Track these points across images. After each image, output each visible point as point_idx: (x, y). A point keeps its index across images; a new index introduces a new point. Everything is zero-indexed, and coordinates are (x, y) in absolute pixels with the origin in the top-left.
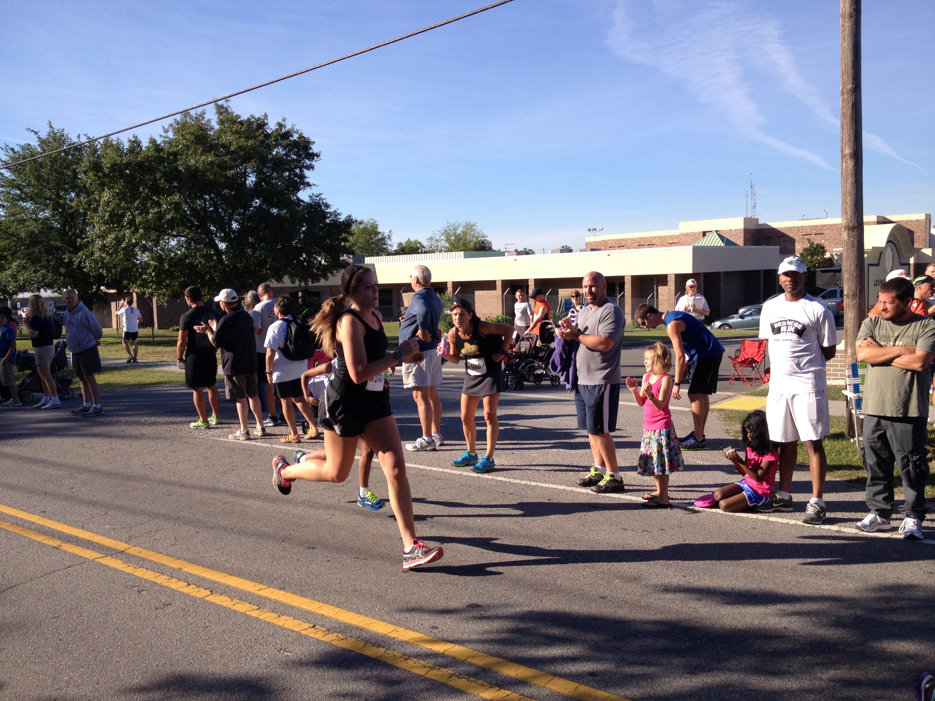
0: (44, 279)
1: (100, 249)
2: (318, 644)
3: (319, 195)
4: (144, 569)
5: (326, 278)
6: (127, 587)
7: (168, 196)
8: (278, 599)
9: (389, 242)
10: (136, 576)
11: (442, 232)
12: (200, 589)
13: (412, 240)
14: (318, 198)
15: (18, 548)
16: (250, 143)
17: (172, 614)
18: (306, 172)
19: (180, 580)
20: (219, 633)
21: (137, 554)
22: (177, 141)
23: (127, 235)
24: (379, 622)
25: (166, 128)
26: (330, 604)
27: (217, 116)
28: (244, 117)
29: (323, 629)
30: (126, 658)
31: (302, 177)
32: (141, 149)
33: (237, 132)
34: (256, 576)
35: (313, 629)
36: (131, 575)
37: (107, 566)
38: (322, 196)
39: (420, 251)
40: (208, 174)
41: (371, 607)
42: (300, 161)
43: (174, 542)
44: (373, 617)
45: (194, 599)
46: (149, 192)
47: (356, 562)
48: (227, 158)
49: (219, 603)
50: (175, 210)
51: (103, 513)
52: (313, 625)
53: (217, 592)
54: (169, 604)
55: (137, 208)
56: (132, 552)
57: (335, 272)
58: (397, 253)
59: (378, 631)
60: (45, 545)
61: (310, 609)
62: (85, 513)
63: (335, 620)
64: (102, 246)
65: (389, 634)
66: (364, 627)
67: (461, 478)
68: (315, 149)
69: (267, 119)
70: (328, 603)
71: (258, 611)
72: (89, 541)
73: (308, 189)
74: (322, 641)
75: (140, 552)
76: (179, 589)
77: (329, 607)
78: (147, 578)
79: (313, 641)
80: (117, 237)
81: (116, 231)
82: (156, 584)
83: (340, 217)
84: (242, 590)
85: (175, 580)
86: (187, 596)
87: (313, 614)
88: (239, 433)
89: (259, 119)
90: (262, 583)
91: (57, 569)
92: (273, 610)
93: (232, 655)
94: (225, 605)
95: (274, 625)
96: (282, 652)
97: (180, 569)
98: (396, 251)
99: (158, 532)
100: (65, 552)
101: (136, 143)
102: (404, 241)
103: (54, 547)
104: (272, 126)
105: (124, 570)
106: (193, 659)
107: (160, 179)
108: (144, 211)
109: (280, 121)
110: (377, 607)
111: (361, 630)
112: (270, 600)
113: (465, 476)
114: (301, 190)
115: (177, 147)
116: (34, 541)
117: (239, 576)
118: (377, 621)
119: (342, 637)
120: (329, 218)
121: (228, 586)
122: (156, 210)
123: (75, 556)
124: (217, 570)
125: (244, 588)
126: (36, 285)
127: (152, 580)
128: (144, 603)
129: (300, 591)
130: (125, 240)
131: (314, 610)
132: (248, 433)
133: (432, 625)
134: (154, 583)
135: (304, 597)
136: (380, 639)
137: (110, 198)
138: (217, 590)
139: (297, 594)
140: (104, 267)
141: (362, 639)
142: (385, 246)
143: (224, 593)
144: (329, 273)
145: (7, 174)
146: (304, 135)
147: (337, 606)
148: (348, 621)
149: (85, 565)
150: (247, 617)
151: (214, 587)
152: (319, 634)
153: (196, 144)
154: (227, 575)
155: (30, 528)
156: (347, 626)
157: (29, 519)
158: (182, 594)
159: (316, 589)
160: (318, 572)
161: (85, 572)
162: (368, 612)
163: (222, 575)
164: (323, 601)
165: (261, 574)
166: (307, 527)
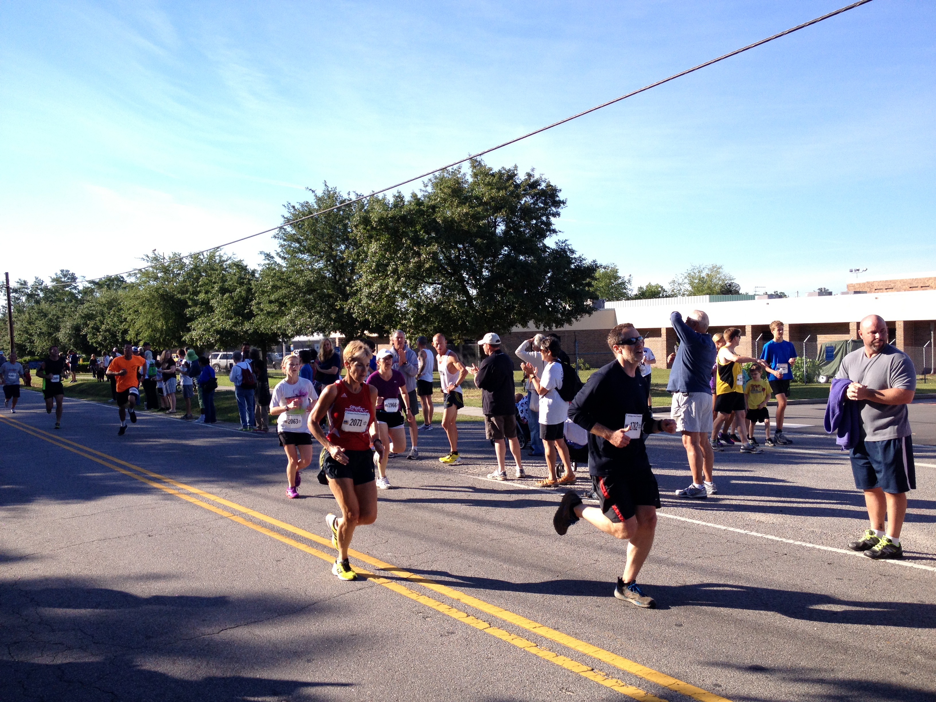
0: (317, 324)
1: (367, 297)
2: (599, 687)
3: (565, 241)
4: (426, 597)
5: (570, 322)
6: (413, 612)
7: (427, 247)
8: (553, 638)
9: (629, 286)
10: (420, 603)
11: (686, 275)
12: (479, 621)
13: (653, 284)
14: (564, 245)
15: (315, 568)
16: (501, 193)
17: (456, 643)
18: (553, 219)
19: (460, 610)
20: (501, 665)
22: (436, 195)
23: (391, 283)
24: (658, 673)
25: (425, 183)
26: (605, 649)
27: (471, 169)
28: (496, 170)
29: (602, 673)
30: (420, 680)
31: (549, 224)
32: (403, 203)
33: (489, 184)
34: (530, 614)
35: (592, 672)
37: (393, 591)
38: (568, 242)
39: (661, 295)
40: (463, 224)
41: (648, 658)
42: (546, 209)
44: (651, 667)
45: (475, 630)
46: (410, 243)
48: (480, 209)
49: (498, 637)
50: (433, 259)
51: (384, 542)
52: (591, 668)
53: (494, 626)
54: (452, 633)
55: (400, 258)
57: (579, 316)
58: (637, 297)
59: (658, 682)
61: (586, 652)
62: (369, 540)
63: (613, 666)
64: (368, 293)
65: (669, 686)
66: (644, 676)
67: (727, 534)
68: (561, 196)
69: (517, 170)
70: (603, 648)
71: (536, 648)
73: (554, 235)
74: (602, 685)
76: (460, 619)
77: (605, 652)
78: (430, 606)
79: (594, 684)
80: (381, 285)
81: (381, 279)
82: (439, 612)
83: (584, 262)
84: (518, 626)
85: (455, 610)
86: (467, 626)
87: (591, 657)
88: (497, 472)
89: (510, 170)
90: (536, 621)
91: (351, 590)
92: (551, 649)
93: (516, 688)
94: (504, 638)
95: (553, 664)
96: (564, 691)
97: (459, 600)
98: (636, 295)
99: (435, 562)
101: (399, 198)
102: (644, 285)
104: (521, 177)
105: (409, 596)
106: (481, 687)
107: (420, 230)
108: (406, 261)
109: (529, 171)
110: (653, 658)
111: (641, 679)
112: (546, 639)
113: (731, 531)
114: (547, 236)
115: (435, 200)
117: (513, 612)
118: (655, 671)
119: (622, 684)
120: (574, 263)
121: (504, 621)
122: (416, 259)
124: (492, 604)
125: (520, 625)
126: (310, 329)
127: (435, 607)
128: (430, 629)
129: (574, 633)
130: (388, 288)
131: (591, 654)
132: (504, 474)
133: (715, 682)
134: (437, 611)
135: (579, 639)
136: (661, 690)
137: (376, 249)
138: (495, 623)
139: (571, 636)
140: (369, 313)
141: (643, 688)
142: (625, 291)
143: (502, 627)
144: (573, 318)
145: (289, 229)
146: (551, 184)
147: (612, 652)
148: (625, 668)
149: (374, 588)
150: (527, 653)
151: (492, 621)
152: (598, 678)
153: (453, 197)
154: (502, 610)
155: (323, 551)
156: (625, 673)
157: (321, 543)
158: (463, 624)
159: (590, 633)
160: (589, 616)
161: (374, 595)
162: (645, 662)
163: (498, 609)
164: (598, 646)
165: (534, 612)
166: (573, 570)
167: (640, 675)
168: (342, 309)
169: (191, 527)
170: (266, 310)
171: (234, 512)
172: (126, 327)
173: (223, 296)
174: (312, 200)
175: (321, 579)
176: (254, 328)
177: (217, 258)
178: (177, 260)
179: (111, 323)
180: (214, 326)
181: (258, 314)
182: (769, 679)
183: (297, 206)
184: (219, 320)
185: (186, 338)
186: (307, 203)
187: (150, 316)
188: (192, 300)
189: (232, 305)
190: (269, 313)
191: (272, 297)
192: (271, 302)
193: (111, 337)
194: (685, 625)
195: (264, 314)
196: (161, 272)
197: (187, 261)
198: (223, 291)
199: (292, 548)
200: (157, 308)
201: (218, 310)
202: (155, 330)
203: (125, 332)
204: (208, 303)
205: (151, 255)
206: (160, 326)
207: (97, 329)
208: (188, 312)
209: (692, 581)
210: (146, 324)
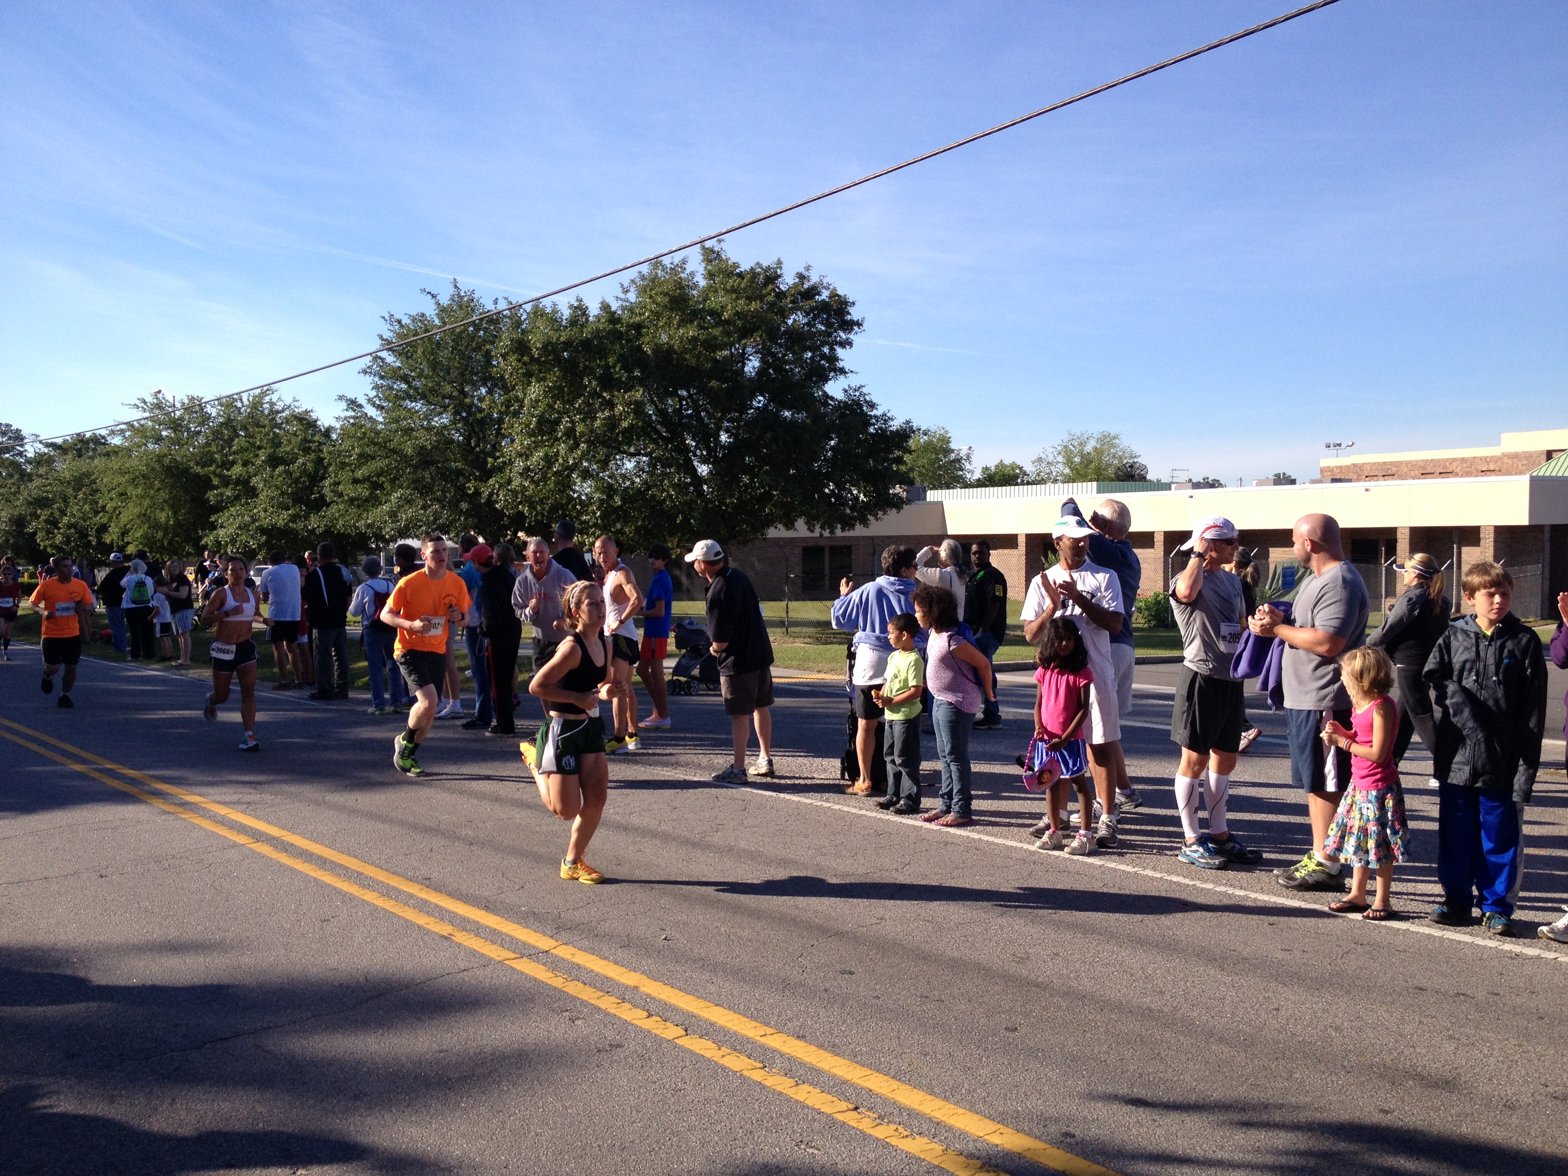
0: (435, 520)
1: (521, 474)
2: (865, 1139)
3: (859, 388)
4: (580, 984)
5: (865, 522)
6: (554, 1011)
7: (625, 392)
8: (794, 1054)
9: (968, 466)
10: (567, 993)
11: (1060, 448)
12: (668, 1024)
13: (1007, 462)
14: (857, 394)
15: (388, 933)
16: (754, 306)
17: (623, 1063)
18: (840, 352)
19: (635, 1006)
20: (699, 1101)
21: (568, 957)
22: (643, 306)
23: (562, 452)
24: (969, 1114)
25: (626, 285)
26: (881, 1073)
27: (703, 265)
28: (745, 266)
29: (871, 1115)
30: (551, 1129)
31: (833, 359)
32: (587, 319)
33: (733, 290)
34: (758, 1011)
35: (854, 1113)
36: (560, 991)
37: (522, 973)
38: (864, 390)
39: (1020, 481)
40: (687, 356)
41: (953, 1086)
42: (830, 335)
43: (627, 943)
44: (957, 1103)
45: (658, 1041)
46: (597, 386)
47: (925, 1004)
48: (717, 332)
49: (698, 1052)
50: (635, 413)
51: (517, 887)
52: (853, 1106)
53: (694, 1032)
54: (619, 1046)
56: (561, 954)
57: (880, 513)
58: (980, 484)
59: (967, 1129)
60: (428, 932)
61: (848, 1077)
62: (490, 885)
63: (892, 1101)
64: (524, 469)
65: (986, 1137)
66: (943, 1119)
67: (1103, 873)
68: (855, 314)
69: (781, 268)
70: (878, 1071)
71: (762, 1071)
72: (495, 930)
73: (842, 378)
74: (870, 1135)
75: (573, 955)
76: (634, 1022)
77: (881, 1077)
78: (585, 998)
79: (856, 1134)
80: (546, 455)
81: (545, 446)
82: (598, 1009)
83: (891, 423)
84: (735, 1033)
85: (627, 1006)
86: (647, 1034)
87: (854, 1086)
89: (769, 268)
90: (767, 1024)
91: (447, 972)
92: (787, 1073)
93: (720, 1143)
94: (708, 1055)
95: (789, 1099)
96: (803, 1147)
97: (636, 988)
98: (979, 480)
99: (602, 923)
100: (460, 945)
101: (580, 310)
102: (992, 464)
103: (442, 936)
104: (788, 280)
105: (549, 982)
106: (658, 1142)
107: (615, 365)
108: (589, 415)
109: (801, 270)
110: (963, 1087)
111: (938, 1124)
112: (782, 1055)
113: (1111, 869)
114: (830, 380)
115: (641, 315)
116: (413, 924)
117: (730, 1008)
118: (964, 1111)
119: (905, 1133)
120: (874, 424)
121: (712, 1024)
122: (607, 413)
123: (474, 953)
124: (694, 995)
125: (739, 1030)
126: (424, 528)
127: (593, 1002)
128: (580, 1040)
129: (831, 1044)
130: (558, 460)
131: (856, 1081)
132: (743, 771)
133: (1064, 1129)
134: (596, 1007)
135: (838, 1055)
136: (971, 1144)
137: (539, 395)
138: (695, 1028)
139: (825, 1049)
140: (525, 501)
141: (940, 1141)
142: (960, 473)
143: (706, 1034)
144: (871, 515)
145: (390, 358)
146: (840, 292)
147: (894, 1077)
148: (913, 1106)
149: (489, 969)
150: (745, 1080)
151: (690, 1024)
152: (864, 1123)
153: (672, 309)
154: (711, 1004)
155: (406, 904)
156: (912, 1114)
157: (406, 889)
158: (639, 1030)
159: (858, 1044)
160: (860, 1015)
161: (488, 980)
162: (949, 1094)
163: (703, 1003)
164: (870, 1066)
165: (766, 1008)
166: (839, 935)
167: (938, 1116)
168: (477, 493)
169: (178, 862)
170: (348, 495)
171: (258, 836)
172: (105, 520)
173: (274, 470)
174: (430, 310)
175: (398, 953)
176: (326, 525)
177: (267, 405)
178: (195, 407)
179: (79, 515)
180: (256, 520)
181: (333, 502)
182: (1157, 1124)
183: (406, 321)
184: (265, 511)
185: (208, 540)
186: (423, 315)
187: (147, 502)
188: (220, 476)
190: (352, 500)
191: (359, 474)
192: (356, 481)
193: (79, 538)
194: (1022, 1030)
195: (343, 502)
196: (166, 429)
197: (212, 411)
198: (274, 461)
199: (352, 898)
200: (159, 490)
201: (265, 493)
202: (156, 526)
203: (103, 529)
204: (247, 482)
205: (150, 399)
206: (163, 520)
207: (53, 523)
208: (212, 496)
209: (1039, 953)
210: (138, 516)
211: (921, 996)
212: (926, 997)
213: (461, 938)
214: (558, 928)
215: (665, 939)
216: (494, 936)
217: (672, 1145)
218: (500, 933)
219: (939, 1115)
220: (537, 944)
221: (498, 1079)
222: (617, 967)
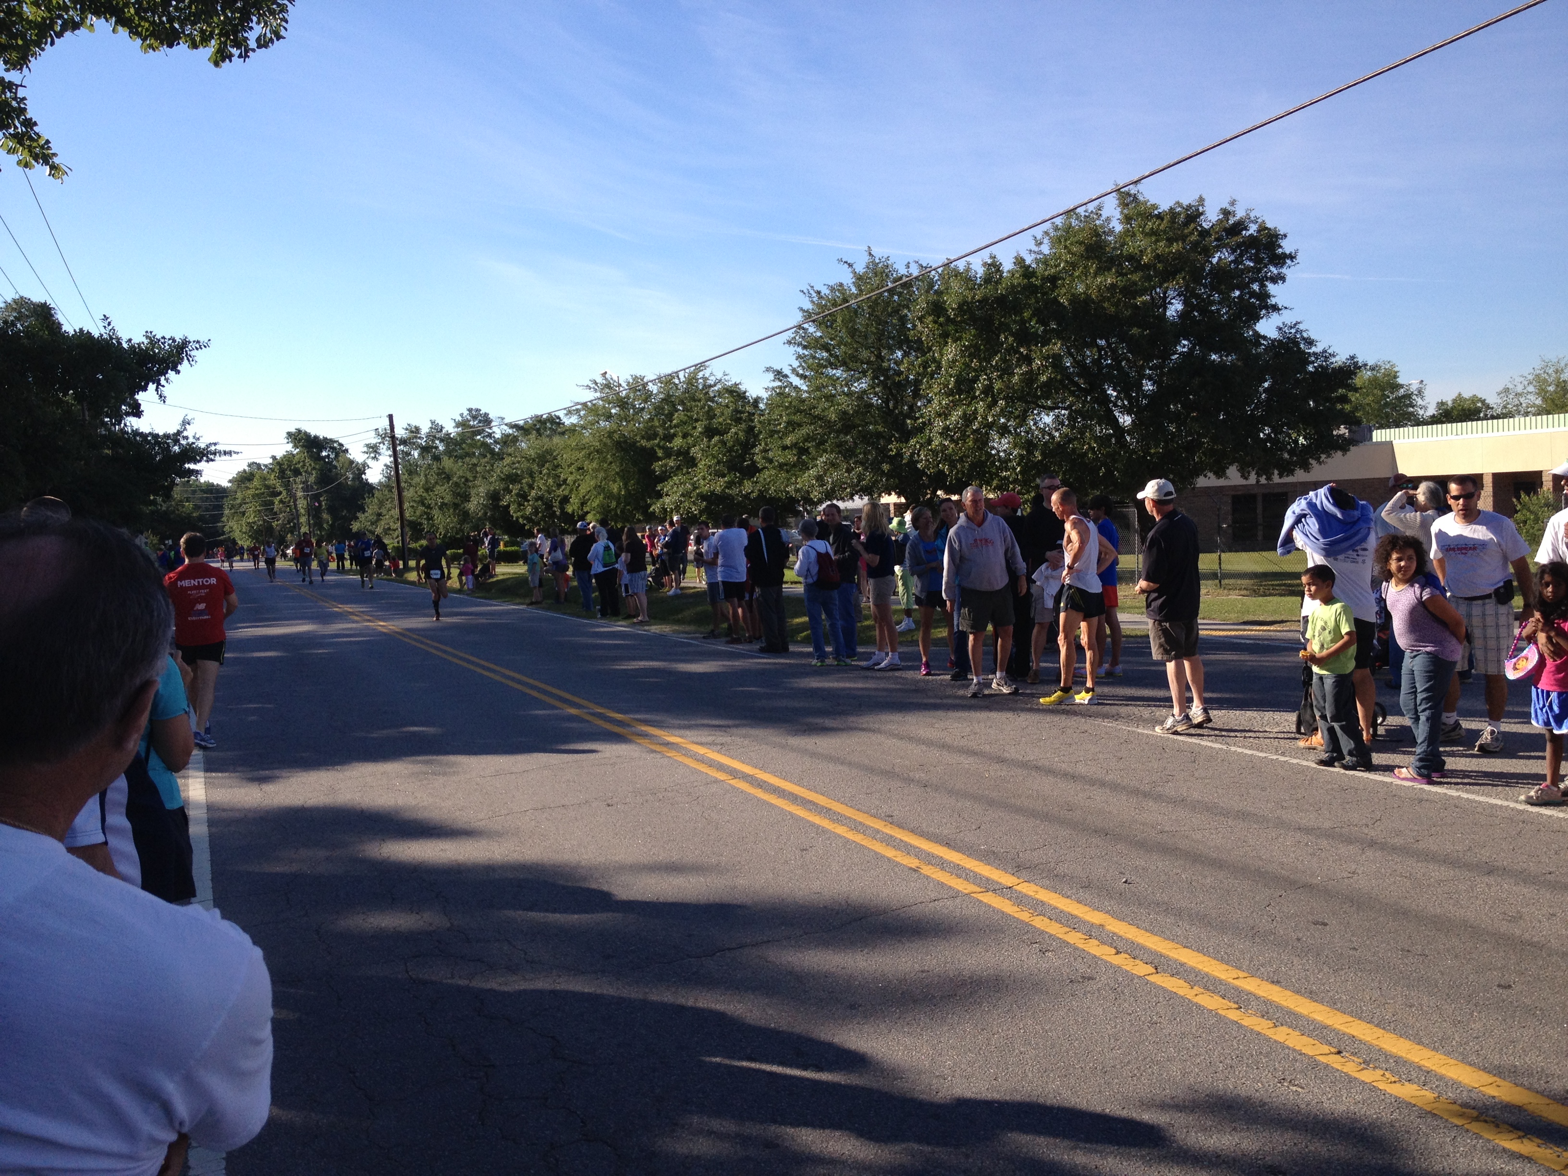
2: (1350, 1082)
3: (1295, 325)
4: (1045, 919)
5: (1306, 467)
6: (1024, 942)
7: (1043, 346)
8: (1270, 997)
9: (1420, 402)
10: (1035, 927)
11: (1531, 377)
12: (1137, 961)
13: (1467, 395)
14: (1293, 331)
15: (862, 864)
16: (1175, 247)
17: (1096, 994)
18: (1271, 288)
19: (1103, 943)
20: (1176, 1035)
21: (1033, 894)
22: (1058, 257)
23: (981, 410)
24: (1461, 1065)
25: (1039, 237)
26: (1363, 1020)
27: (1119, 209)
28: (1164, 206)
29: (1356, 1059)
30: (1034, 1049)
31: (1264, 296)
32: (1001, 275)
33: (1153, 233)
34: (1229, 956)
35: (1337, 1056)
36: (1027, 924)
37: (990, 906)
38: (1301, 327)
39: (1482, 415)
40: (1106, 305)
41: (1443, 1038)
42: (1259, 270)
43: (1087, 884)
44: (1448, 1054)
45: (1130, 977)
46: (1014, 341)
47: (1407, 957)
48: (1136, 277)
49: (1171, 989)
50: (1053, 367)
51: (974, 828)
52: (1336, 1050)
53: (1165, 971)
54: (1090, 978)
55: (996, 368)
56: (1024, 891)
57: (1323, 456)
58: (1435, 420)
59: (1460, 1079)
60: (898, 864)
61: (1329, 1022)
62: (949, 825)
63: (1377, 1048)
64: (943, 429)
65: (1482, 1089)
66: (1433, 1068)
68: (1287, 246)
69: (1203, 205)
70: (1360, 1019)
71: (1238, 1011)
72: (959, 865)
73: (1275, 315)
74: (1356, 1078)
75: (1036, 891)
76: (1104, 957)
77: (1364, 1025)
78: (1053, 932)
79: (1341, 1076)
80: (965, 414)
82: (1067, 943)
83: (1333, 360)
84: (1207, 974)
85: (1095, 942)
86: (1117, 969)
87: (1337, 1032)
88: (1173, 720)
89: (1190, 206)
90: (1240, 968)
91: (919, 901)
92: (1265, 1015)
94: (1181, 992)
95: (1268, 1039)
96: (1285, 1084)
97: (1102, 926)
98: (1433, 416)
99: (1060, 864)
100: (928, 877)
101: (994, 266)
102: (1449, 398)
103: (911, 869)
104: (1211, 217)
105: (1016, 915)
107: (1030, 319)
108: (1007, 372)
109: (1226, 205)
110: (1453, 1039)
111: (1428, 1072)
112: (1257, 998)
114: (1261, 318)
116: (883, 856)
117: (1198, 951)
118: (1456, 1062)
119: (1393, 1079)
120: (1313, 362)
121: (1182, 965)
122: (1024, 368)
123: (942, 885)
124: (1160, 936)
125: (1210, 972)
126: (848, 490)
127: (1061, 936)
128: (1052, 970)
129: (1308, 991)
130: (977, 418)
131: (1337, 1026)
134: (1064, 941)
135: (1316, 1001)
136: (1465, 1094)
137: (956, 355)
138: (1165, 968)
139: (1302, 995)
140: (945, 460)
141: (1431, 1089)
142: (1411, 409)
143: (1177, 974)
144: (1313, 458)
145: (811, 329)
146: (1269, 225)
147: (1377, 1025)
148: (1403, 1054)
149: (958, 901)
150: (1221, 1019)
151: (1159, 963)
152: (1350, 1067)
153: (1088, 258)
154: (1179, 946)
155: (874, 838)
156: (1398, 1060)
157: (872, 825)
158: (1109, 966)
159: (1337, 992)
160: (1337, 965)
161: (958, 911)
162: (1439, 1045)
163: (1171, 945)
164: (1351, 1014)
165: (1237, 953)
166: (1309, 887)
167: (1426, 1065)
168: (899, 455)
169: (670, 794)
170: (777, 461)
171: (735, 774)
172: (566, 493)
173: (710, 441)
174: (847, 279)
175: (872, 881)
176: (759, 490)
177: (701, 381)
178: (638, 386)
179: (544, 488)
180: (697, 488)
181: (765, 468)
183: (824, 291)
184: (704, 479)
185: (656, 508)
186: (840, 284)
187: (601, 475)
188: (663, 448)
189: (724, 455)
190: (781, 466)
191: (788, 441)
192: (785, 448)
193: (546, 509)
194: (1518, 988)
195: (774, 468)
196: (615, 407)
197: (653, 388)
198: (710, 432)
199: (824, 831)
200: (611, 463)
201: (703, 463)
202: (610, 496)
203: (565, 500)
204: (687, 452)
205: (600, 380)
206: (615, 490)
207: (523, 496)
208: (657, 466)
209: (1534, 913)
210: (595, 488)
211: (1403, 950)
212: (1408, 951)
213: (927, 870)
214: (1019, 867)
215: (1125, 882)
216: (958, 871)
217: (1153, 1073)
218: (964, 869)
219: (1428, 1064)
220: (1000, 880)
221: (978, 1000)
222: (1080, 905)
